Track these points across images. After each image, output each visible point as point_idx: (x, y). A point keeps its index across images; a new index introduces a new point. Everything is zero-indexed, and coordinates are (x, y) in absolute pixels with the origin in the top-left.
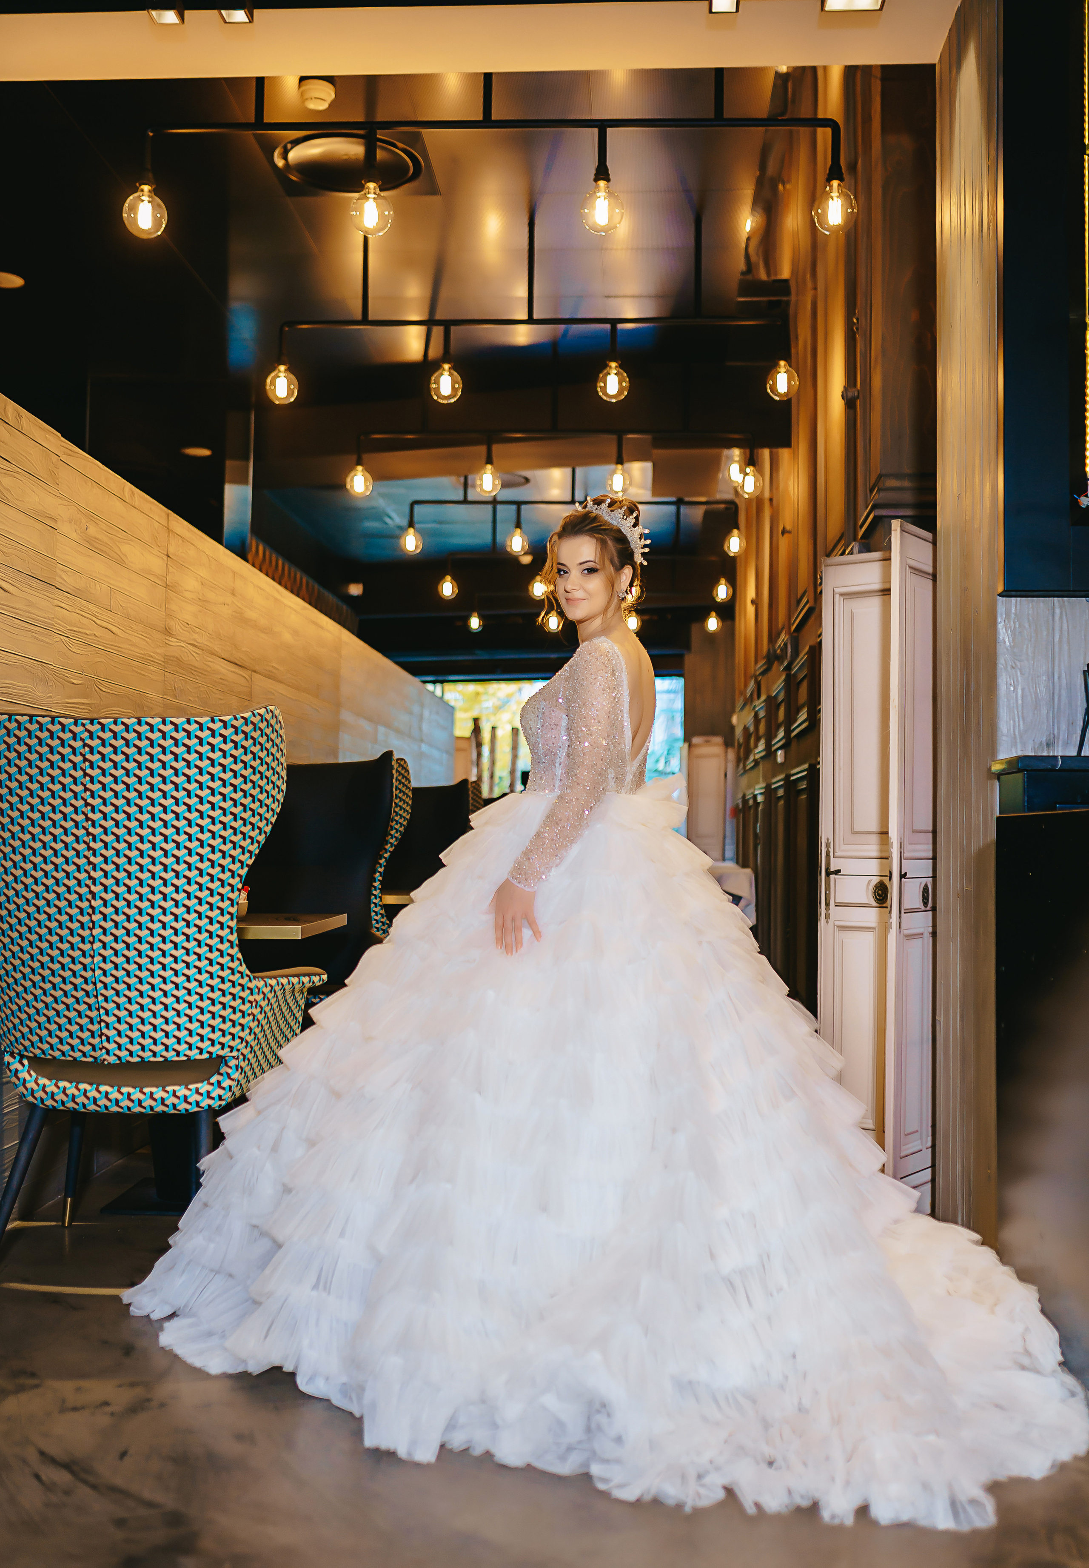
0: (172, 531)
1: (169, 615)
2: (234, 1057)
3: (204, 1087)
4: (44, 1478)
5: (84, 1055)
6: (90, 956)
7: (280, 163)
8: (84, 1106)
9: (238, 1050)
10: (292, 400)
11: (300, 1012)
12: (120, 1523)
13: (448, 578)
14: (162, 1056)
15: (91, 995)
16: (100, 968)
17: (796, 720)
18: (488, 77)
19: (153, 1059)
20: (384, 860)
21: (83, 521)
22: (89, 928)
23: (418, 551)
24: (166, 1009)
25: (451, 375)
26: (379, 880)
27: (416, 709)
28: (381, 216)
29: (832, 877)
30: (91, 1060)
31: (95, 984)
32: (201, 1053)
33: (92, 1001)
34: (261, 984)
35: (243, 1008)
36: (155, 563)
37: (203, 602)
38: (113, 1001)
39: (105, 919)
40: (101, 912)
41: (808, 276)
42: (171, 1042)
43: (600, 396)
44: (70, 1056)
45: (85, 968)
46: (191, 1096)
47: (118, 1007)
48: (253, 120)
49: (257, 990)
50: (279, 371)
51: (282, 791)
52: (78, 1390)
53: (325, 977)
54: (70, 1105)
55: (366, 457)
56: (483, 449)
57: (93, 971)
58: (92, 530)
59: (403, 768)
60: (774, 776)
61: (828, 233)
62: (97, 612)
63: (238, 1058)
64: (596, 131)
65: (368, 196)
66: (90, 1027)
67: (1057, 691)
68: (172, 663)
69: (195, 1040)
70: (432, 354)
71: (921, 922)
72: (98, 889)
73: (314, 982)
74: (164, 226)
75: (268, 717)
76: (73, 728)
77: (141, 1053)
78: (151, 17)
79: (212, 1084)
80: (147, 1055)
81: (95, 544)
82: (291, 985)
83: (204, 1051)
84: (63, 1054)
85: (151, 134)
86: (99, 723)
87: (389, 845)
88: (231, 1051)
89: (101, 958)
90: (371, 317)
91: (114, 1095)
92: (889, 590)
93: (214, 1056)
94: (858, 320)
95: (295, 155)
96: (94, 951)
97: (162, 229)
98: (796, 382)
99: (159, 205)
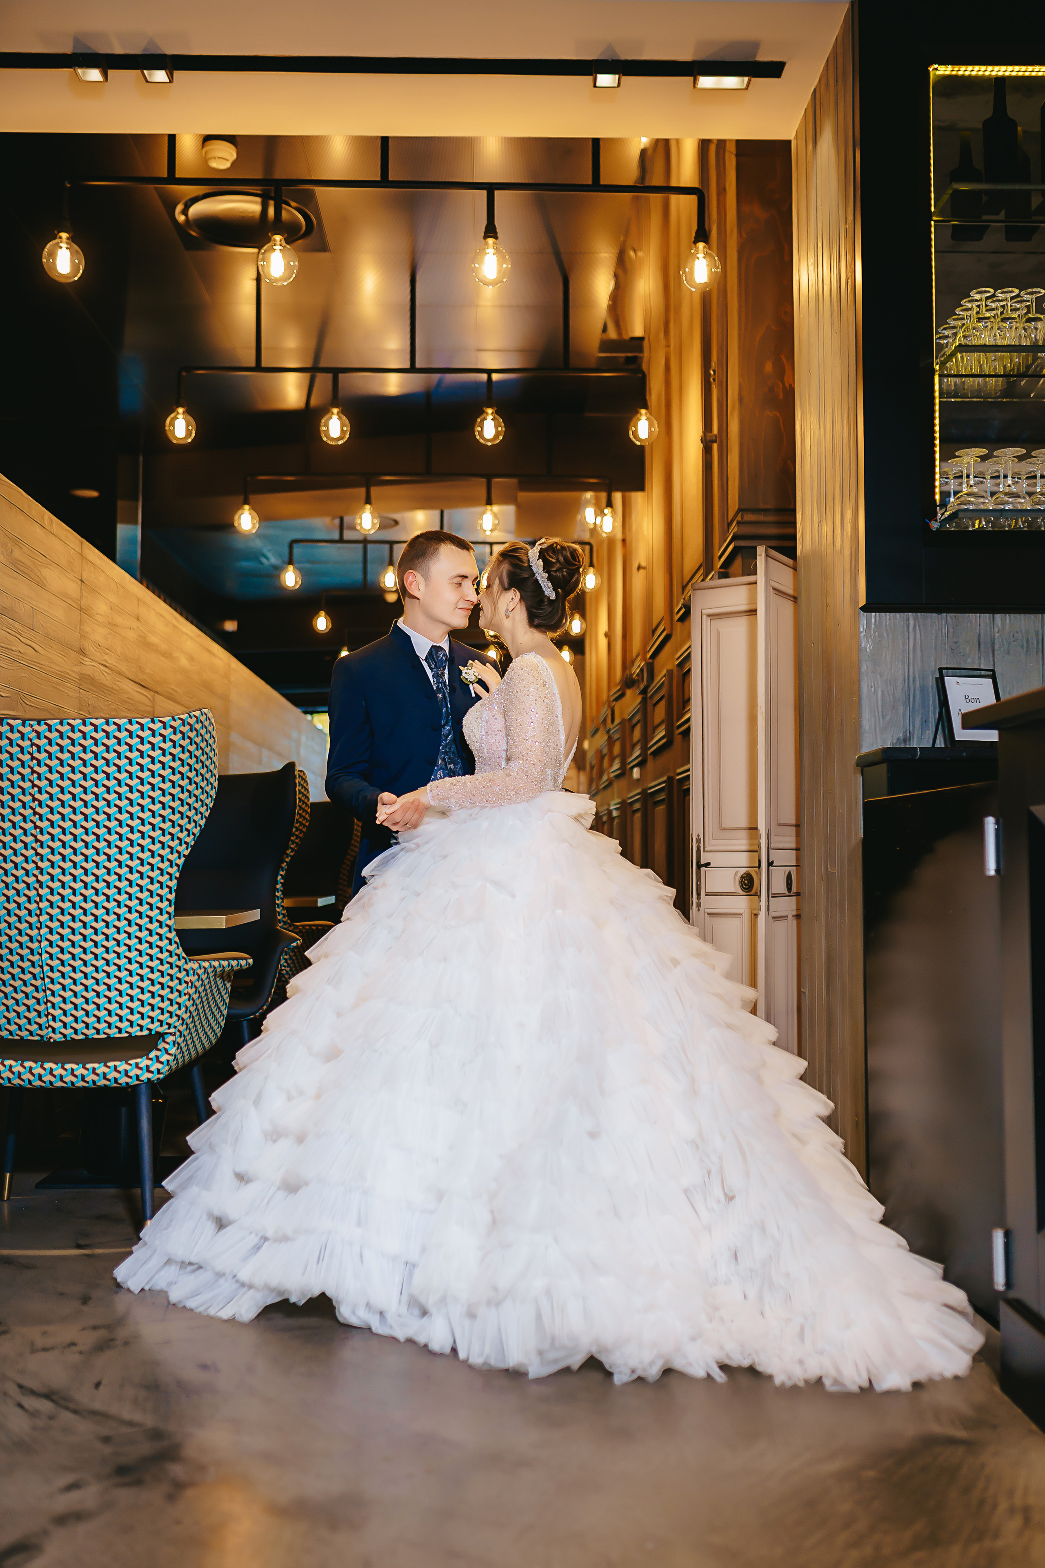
0: (86, 559)
1: (83, 636)
2: (171, 1034)
3: (143, 1062)
4: (26, 1405)
5: (31, 1034)
6: (38, 941)
7: (181, 218)
8: (30, 1082)
9: (175, 1027)
10: (189, 440)
11: (227, 994)
12: (106, 1440)
13: (322, 613)
14: (105, 1033)
15: (38, 977)
16: (47, 952)
17: (653, 738)
18: (385, 140)
19: (96, 1036)
20: (285, 864)
21: (9, 545)
22: (36, 915)
23: (297, 587)
24: (109, 989)
25: (339, 418)
26: (281, 883)
27: (294, 734)
28: (287, 266)
29: (703, 869)
30: (38, 1038)
31: (42, 967)
32: (141, 1030)
33: (38, 983)
34: (195, 966)
35: (179, 988)
36: (71, 587)
37: (112, 626)
38: (59, 983)
39: (52, 907)
40: (48, 900)
41: (662, 335)
42: (114, 1019)
43: (477, 440)
44: (17, 1035)
45: (32, 952)
46: (131, 1070)
47: (64, 988)
48: (165, 175)
49: (192, 971)
50: (178, 413)
51: (215, 788)
52: (45, 1333)
53: (251, 961)
54: (16, 1081)
55: (252, 498)
56: (362, 491)
57: (40, 954)
58: (17, 554)
59: (303, 779)
60: (630, 791)
61: (693, 290)
62: (21, 630)
63: (175, 1035)
64: (485, 192)
65: (274, 247)
66: (37, 1007)
67: (911, 694)
68: (87, 681)
69: (136, 1018)
70: (314, 402)
71: (787, 906)
72: (45, 878)
73: (241, 966)
74: (81, 271)
75: (203, 718)
76: (21, 728)
77: (85, 1031)
78: (77, 75)
79: (151, 1059)
80: (91, 1033)
81: (18, 565)
82: (222, 968)
83: (145, 1028)
84: (11, 1033)
85: (69, 186)
86: (46, 724)
87: (290, 850)
88: (169, 1028)
89: (48, 943)
90: (264, 364)
91: (58, 1071)
92: (756, 611)
93: (153, 1032)
94: (714, 371)
95: (195, 210)
96: (41, 936)
97: (79, 275)
98: (655, 429)
99: (77, 252)
